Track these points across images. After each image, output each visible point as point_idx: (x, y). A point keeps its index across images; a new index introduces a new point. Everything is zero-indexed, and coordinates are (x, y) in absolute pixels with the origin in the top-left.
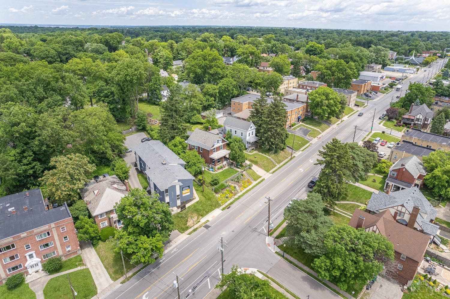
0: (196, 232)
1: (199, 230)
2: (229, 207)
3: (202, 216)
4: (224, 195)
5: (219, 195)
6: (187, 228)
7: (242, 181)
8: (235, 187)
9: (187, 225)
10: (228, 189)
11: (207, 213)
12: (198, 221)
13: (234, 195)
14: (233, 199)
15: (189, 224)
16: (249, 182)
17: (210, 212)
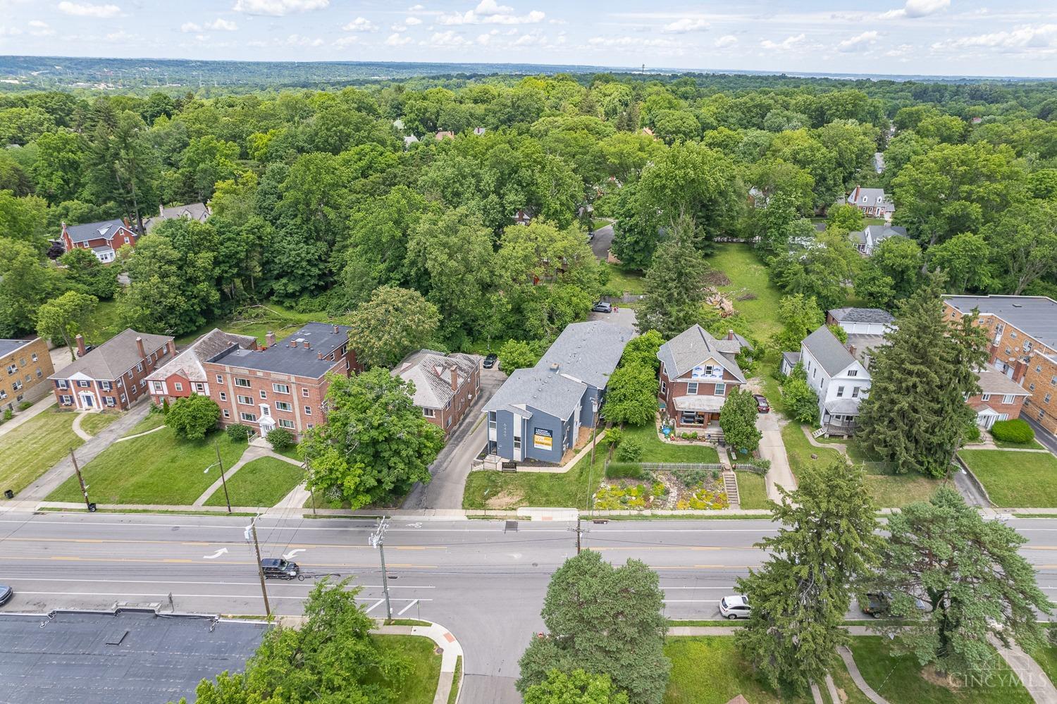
0: (485, 522)
1: (494, 522)
2: (602, 522)
3: (532, 503)
4: (621, 494)
5: (609, 487)
6: (482, 506)
7: (702, 488)
8: (667, 492)
9: (487, 502)
10: (645, 485)
11: (548, 503)
12: (515, 507)
13: (646, 507)
14: (635, 512)
15: (492, 501)
16: (720, 502)
17: (555, 506)
